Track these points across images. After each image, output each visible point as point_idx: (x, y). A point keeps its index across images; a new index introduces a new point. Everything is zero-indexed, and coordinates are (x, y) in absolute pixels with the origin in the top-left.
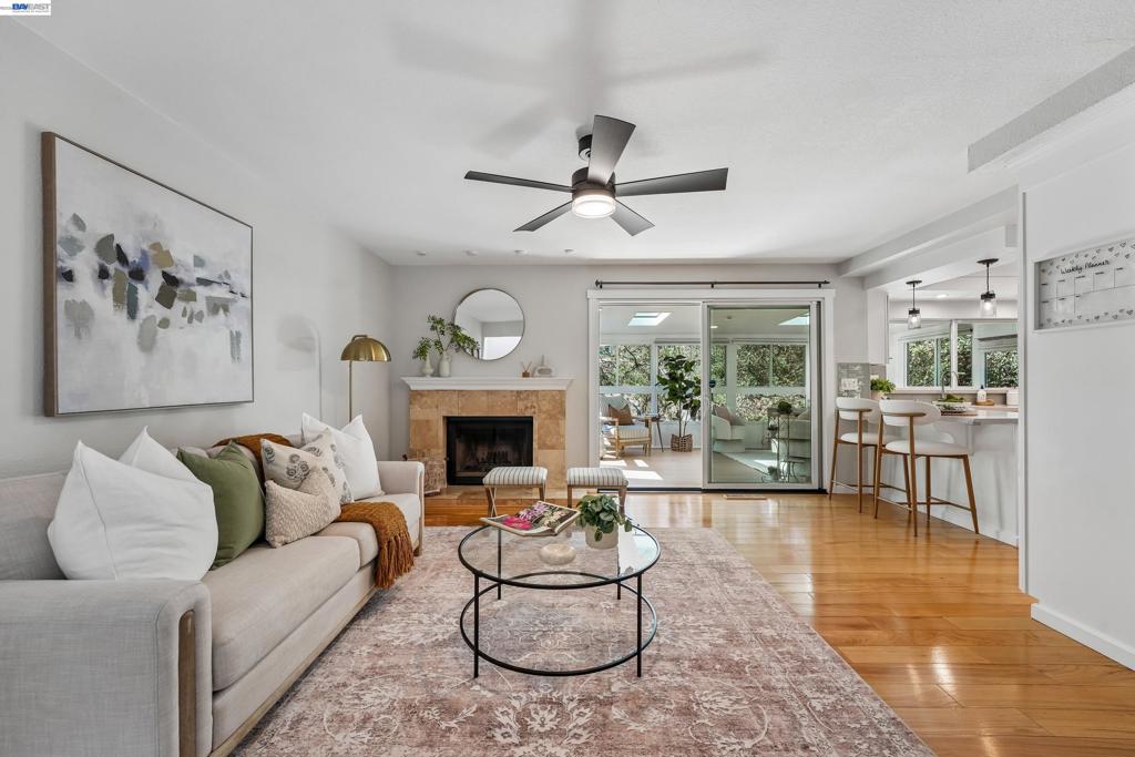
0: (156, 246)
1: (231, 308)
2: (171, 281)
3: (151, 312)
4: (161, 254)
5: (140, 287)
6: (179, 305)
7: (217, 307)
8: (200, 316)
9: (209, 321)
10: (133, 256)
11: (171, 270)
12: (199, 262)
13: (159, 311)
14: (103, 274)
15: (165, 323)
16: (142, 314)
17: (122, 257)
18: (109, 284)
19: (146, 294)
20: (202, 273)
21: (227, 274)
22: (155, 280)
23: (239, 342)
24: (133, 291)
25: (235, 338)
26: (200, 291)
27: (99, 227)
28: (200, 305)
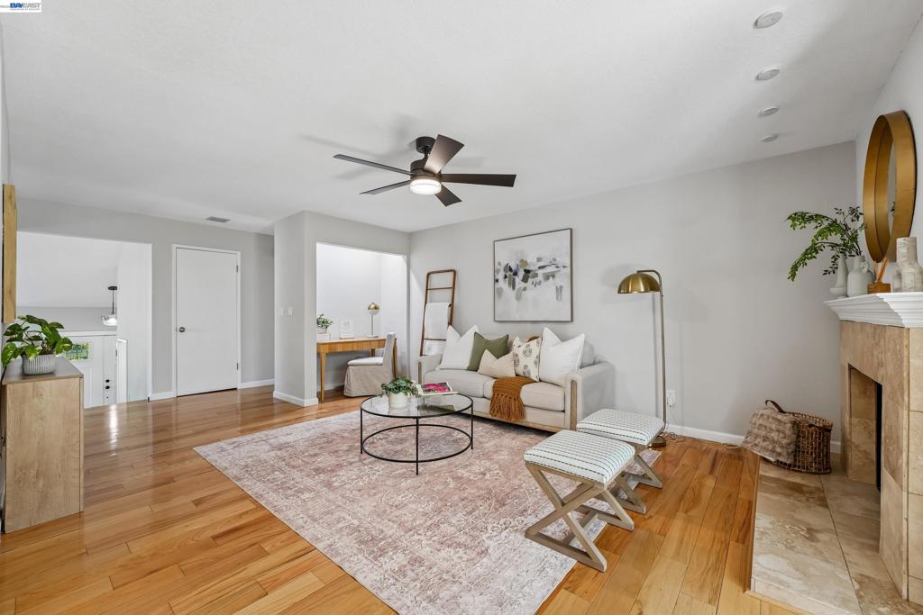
0: (522, 261)
1: (556, 275)
2: (527, 272)
3: (521, 286)
4: (523, 262)
5: (516, 277)
6: (530, 280)
7: (547, 277)
8: (540, 283)
9: (544, 284)
10: (514, 268)
11: (527, 268)
12: (539, 260)
13: (523, 285)
14: (506, 277)
15: (525, 289)
16: (517, 288)
17: (511, 270)
18: (507, 279)
19: (518, 280)
20: (541, 264)
21: (554, 260)
22: (521, 273)
23: (561, 291)
24: (514, 279)
25: (559, 290)
26: (540, 272)
27: (504, 264)
28: (540, 278)
